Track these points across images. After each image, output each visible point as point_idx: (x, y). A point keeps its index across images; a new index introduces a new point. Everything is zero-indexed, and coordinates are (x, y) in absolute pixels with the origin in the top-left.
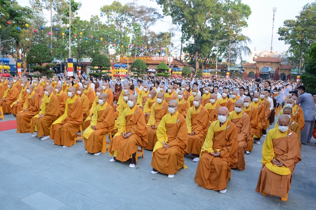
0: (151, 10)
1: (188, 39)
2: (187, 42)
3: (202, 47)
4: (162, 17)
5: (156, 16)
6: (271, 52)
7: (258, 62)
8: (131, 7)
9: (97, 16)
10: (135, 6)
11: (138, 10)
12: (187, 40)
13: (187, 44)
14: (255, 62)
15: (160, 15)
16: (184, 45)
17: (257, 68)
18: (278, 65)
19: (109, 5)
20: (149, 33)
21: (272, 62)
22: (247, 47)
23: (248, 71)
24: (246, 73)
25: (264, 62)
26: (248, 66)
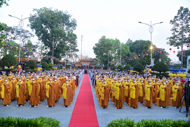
0: (27, 31)
2: (46, 50)
4: (34, 36)
6: (81, 56)
7: (81, 61)
13: (45, 51)
15: (32, 35)
17: (81, 64)
18: (90, 63)
21: (87, 61)
22: (76, 54)
23: (77, 66)
24: (76, 66)
25: (84, 61)
26: (77, 63)
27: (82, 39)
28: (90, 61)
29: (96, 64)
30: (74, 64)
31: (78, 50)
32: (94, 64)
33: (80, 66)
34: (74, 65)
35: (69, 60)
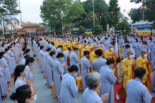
21: (33, 27)
23: (20, 34)
24: (18, 35)
25: (29, 27)
26: (19, 30)
28: (36, 27)
29: (44, 29)
31: (19, 12)
32: (41, 30)
33: (24, 33)
34: (16, 33)
35: (7, 27)
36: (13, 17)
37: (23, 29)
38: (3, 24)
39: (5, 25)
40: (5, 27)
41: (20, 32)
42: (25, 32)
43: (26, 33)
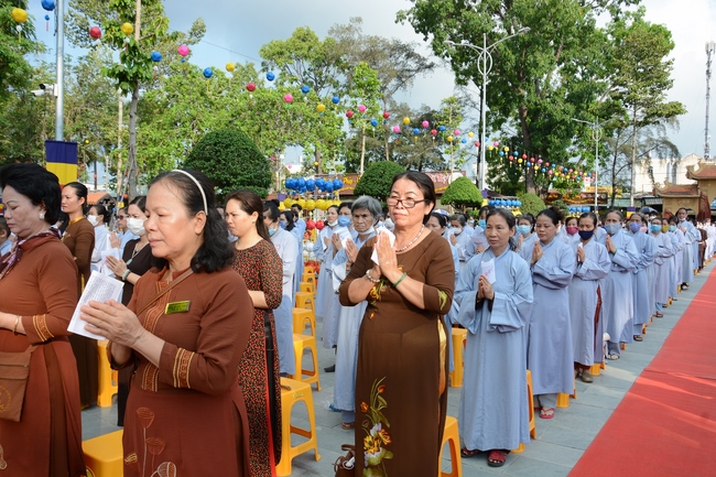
1: (497, 125)
3: (549, 142)
4: (430, 67)
5: (412, 64)
6: (707, 158)
7: (703, 181)
8: (343, 41)
9: (250, 67)
10: (356, 36)
11: (363, 48)
12: (495, 130)
13: (495, 140)
14: (693, 182)
15: (422, 61)
16: (489, 144)
17: (702, 198)
19: (284, 41)
20: (394, 111)
22: (666, 142)
26: (675, 194)
27: (709, 64)
30: (658, 202)
33: (695, 209)
34: (658, 207)
35: (623, 178)
36: (656, 137)
37: (695, 186)
38: (610, 167)
39: (617, 168)
40: (618, 176)
41: (674, 203)
42: (703, 203)
43: (703, 207)
